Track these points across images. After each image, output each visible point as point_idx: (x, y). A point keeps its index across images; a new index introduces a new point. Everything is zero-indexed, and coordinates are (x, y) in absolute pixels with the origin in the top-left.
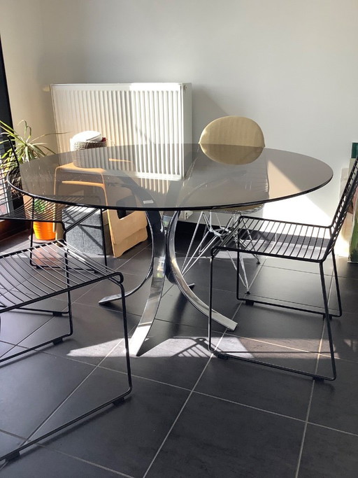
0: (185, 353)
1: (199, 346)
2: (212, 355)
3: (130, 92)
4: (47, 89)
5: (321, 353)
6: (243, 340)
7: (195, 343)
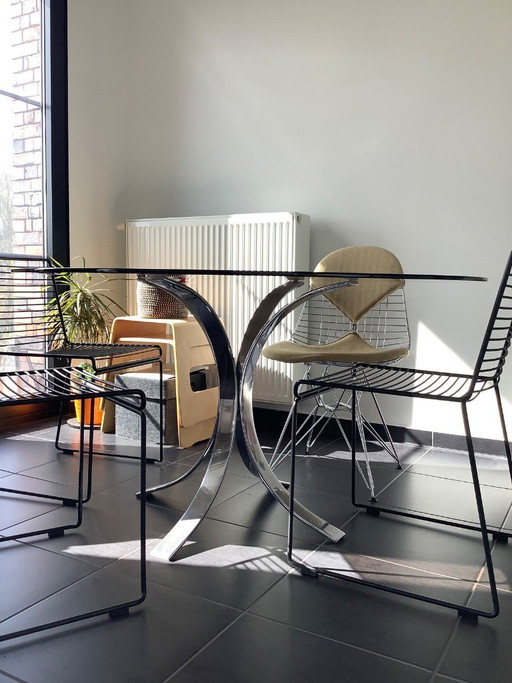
0: (249, 565)
1: (274, 558)
2: (292, 571)
3: (226, 227)
4: (121, 227)
5: (480, 582)
6: (349, 557)
7: (269, 553)
